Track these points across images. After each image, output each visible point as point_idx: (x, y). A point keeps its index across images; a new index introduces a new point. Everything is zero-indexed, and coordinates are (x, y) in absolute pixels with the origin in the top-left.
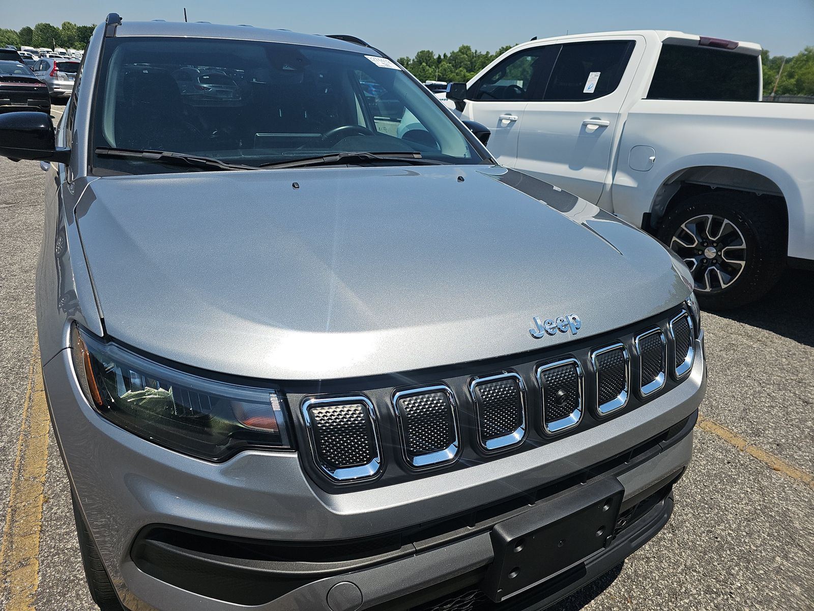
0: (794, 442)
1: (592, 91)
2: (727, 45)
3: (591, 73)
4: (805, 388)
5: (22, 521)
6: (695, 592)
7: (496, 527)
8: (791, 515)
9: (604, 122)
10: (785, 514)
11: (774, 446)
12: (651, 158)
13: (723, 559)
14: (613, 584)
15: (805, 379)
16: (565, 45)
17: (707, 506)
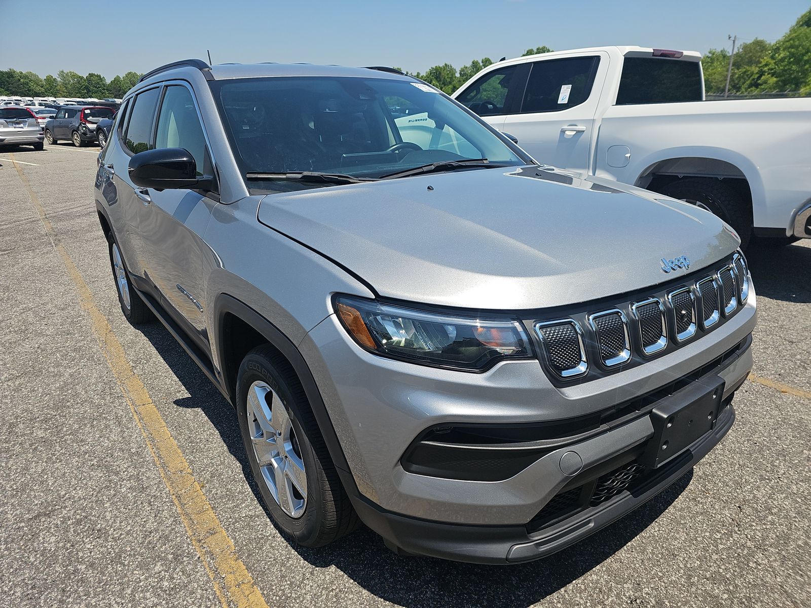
0: (791, 371)
1: (566, 101)
2: (675, 54)
3: (563, 86)
4: (787, 331)
5: (190, 503)
6: (752, 480)
7: (654, 410)
8: (805, 421)
9: (580, 127)
10: (800, 421)
11: (777, 376)
12: (627, 155)
13: (765, 457)
14: (691, 483)
15: (784, 325)
16: (534, 63)
17: (740, 423)
